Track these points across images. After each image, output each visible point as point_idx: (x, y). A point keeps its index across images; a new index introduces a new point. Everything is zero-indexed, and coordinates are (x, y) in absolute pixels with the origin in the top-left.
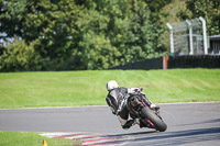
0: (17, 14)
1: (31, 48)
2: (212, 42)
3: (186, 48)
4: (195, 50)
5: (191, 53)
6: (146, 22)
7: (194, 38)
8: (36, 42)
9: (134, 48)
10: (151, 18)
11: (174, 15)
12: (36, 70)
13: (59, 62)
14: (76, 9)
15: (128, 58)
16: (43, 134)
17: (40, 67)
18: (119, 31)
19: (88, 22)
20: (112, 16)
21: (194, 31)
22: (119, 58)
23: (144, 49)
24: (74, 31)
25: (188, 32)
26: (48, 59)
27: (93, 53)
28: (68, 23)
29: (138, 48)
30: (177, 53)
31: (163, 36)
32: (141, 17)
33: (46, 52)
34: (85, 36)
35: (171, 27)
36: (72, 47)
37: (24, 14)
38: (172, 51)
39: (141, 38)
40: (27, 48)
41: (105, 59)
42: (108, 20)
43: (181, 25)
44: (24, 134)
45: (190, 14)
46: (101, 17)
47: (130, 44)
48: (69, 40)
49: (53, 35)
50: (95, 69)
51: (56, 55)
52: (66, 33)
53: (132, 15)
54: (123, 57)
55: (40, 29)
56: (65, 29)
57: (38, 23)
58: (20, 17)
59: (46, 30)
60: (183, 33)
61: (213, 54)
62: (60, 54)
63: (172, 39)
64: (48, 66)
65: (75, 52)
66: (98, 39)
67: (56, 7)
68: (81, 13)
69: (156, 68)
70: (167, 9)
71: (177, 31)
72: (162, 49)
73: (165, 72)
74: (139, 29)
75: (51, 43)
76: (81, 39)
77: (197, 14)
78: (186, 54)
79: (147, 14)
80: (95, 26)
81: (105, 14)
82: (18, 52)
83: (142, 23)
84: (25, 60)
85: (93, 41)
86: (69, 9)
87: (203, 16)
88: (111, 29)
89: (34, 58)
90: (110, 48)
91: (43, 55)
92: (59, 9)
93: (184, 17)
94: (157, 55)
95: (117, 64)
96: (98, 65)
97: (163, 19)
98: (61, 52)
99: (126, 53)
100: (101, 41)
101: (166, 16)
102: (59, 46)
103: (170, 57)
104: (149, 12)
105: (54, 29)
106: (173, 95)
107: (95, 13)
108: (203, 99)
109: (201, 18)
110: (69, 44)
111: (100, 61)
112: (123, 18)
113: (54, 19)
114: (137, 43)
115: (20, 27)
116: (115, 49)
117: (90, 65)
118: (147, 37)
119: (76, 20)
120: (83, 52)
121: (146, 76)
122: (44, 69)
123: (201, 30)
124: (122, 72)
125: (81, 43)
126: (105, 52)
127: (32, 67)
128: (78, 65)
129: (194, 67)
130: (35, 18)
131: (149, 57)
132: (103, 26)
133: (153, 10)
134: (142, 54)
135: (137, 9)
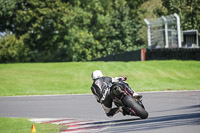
0: (8, 11)
1: (21, 41)
2: (185, 36)
3: (162, 42)
4: (170, 44)
5: (167, 46)
6: (126, 18)
7: (169, 33)
8: (26, 36)
9: (115, 41)
10: (130, 14)
11: (151, 11)
12: (25, 62)
13: (46, 54)
14: (62, 7)
15: (110, 51)
16: (32, 120)
17: (29, 59)
18: (101, 27)
19: (72, 18)
20: (94, 13)
21: (169, 27)
22: (101, 51)
23: (124, 43)
24: (60, 26)
25: (164, 27)
26: (36, 51)
27: (77, 46)
28: (55, 19)
29: (118, 41)
30: (153, 46)
31: (141, 30)
32: (121, 13)
33: (34, 45)
34: (70, 31)
35: (148, 23)
36: (58, 41)
37: (15, 10)
38: (150, 44)
39: (121, 33)
40: (17, 42)
41: (88, 52)
42: (91, 16)
43: (157, 21)
44: (14, 119)
45: (165, 10)
46: (85, 13)
47: (111, 38)
48: (55, 34)
49: (41, 30)
50: (79, 60)
51: (43, 48)
52: (53, 28)
53: (113, 12)
54: (105, 49)
55: (29, 24)
56: (52, 24)
57: (28, 19)
58: (11, 13)
59: (35, 25)
60: (159, 28)
61: (186, 47)
62: (48, 47)
63: (149, 33)
64: (36, 58)
65: (61, 45)
66: (82, 33)
67: (43, 4)
68: (67, 10)
69: (135, 60)
70: (144, 6)
71: (154, 26)
72: (141, 43)
73: (143, 64)
74: (119, 25)
75: (39, 37)
76: (66, 33)
77: (172, 11)
78: (162, 47)
79: (126, 11)
80: (79, 22)
81: (88, 10)
82: (9, 45)
83: (122, 19)
84: (15, 53)
85: (77, 35)
86: (56, 6)
87: (178, 13)
88: (94, 24)
89: (23, 50)
90: (93, 41)
91: (32, 48)
92: (47, 6)
93: (160, 14)
94: (135, 48)
95: (99, 56)
96: (82, 57)
97: (141, 16)
98: (48, 45)
99: (108, 46)
100: (85, 35)
101: (143, 12)
102: (46, 39)
103: (148, 50)
104: (128, 9)
105: (42, 24)
106: (150, 84)
107: (80, 10)
108: (177, 88)
109: (175, 15)
110: (55, 38)
111: (84, 54)
112: (105, 14)
113: (42, 15)
114: (117, 37)
115: (11, 22)
116: (97, 42)
117: (74, 57)
118: (127, 31)
119: (62, 16)
120: (68, 45)
121: (126, 67)
122: (32, 61)
123: (175, 25)
124: (104, 63)
125: (66, 37)
126: (88, 45)
127: (22, 59)
128: (64, 57)
129: (169, 59)
130: (25, 14)
131: (128, 50)
132: (87, 21)
133: (132, 7)
134: (122, 47)
135: (117, 6)
